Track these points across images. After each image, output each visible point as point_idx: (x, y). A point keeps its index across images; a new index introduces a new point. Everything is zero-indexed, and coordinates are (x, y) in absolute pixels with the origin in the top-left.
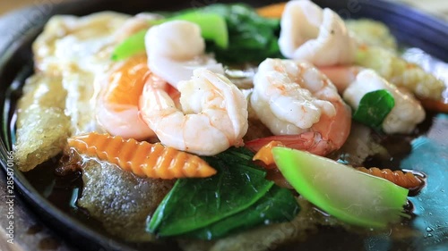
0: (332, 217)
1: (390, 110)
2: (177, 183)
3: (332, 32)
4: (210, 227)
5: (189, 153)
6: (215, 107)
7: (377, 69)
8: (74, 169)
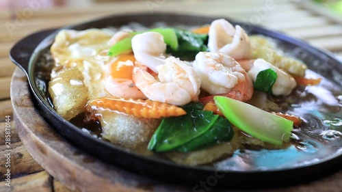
0: (254, 138)
1: (275, 80)
2: (163, 121)
3: (241, 39)
4: (186, 144)
5: (169, 104)
6: (181, 78)
7: (266, 59)
8: (95, 119)
